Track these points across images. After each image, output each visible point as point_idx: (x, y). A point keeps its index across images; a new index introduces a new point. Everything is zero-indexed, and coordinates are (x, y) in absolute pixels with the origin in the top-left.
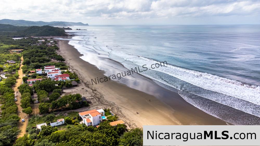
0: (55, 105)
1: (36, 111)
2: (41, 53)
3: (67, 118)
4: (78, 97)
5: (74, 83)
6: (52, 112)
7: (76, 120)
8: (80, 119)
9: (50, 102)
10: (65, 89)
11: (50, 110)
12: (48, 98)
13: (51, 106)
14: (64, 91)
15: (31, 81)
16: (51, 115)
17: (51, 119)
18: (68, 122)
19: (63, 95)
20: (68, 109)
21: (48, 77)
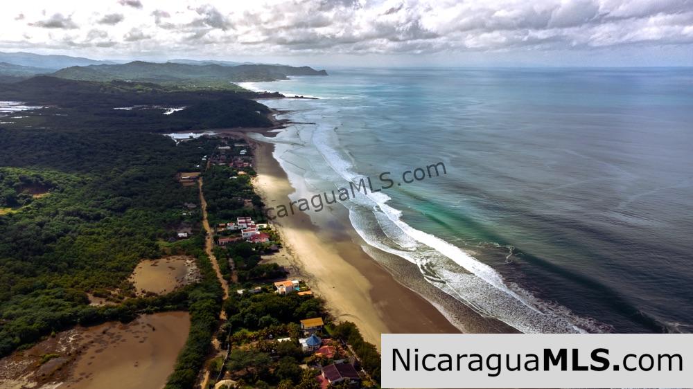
0: (253, 274)
1: (235, 278)
2: (230, 188)
3: (263, 286)
4: (275, 266)
5: (273, 247)
6: (249, 280)
7: (272, 289)
8: (276, 289)
9: (248, 270)
10: (263, 255)
11: (248, 278)
12: (245, 265)
13: (249, 274)
14: (262, 257)
15: (223, 240)
16: (248, 283)
17: (249, 286)
18: (264, 290)
19: (260, 263)
20: (264, 278)
21: (243, 236)
